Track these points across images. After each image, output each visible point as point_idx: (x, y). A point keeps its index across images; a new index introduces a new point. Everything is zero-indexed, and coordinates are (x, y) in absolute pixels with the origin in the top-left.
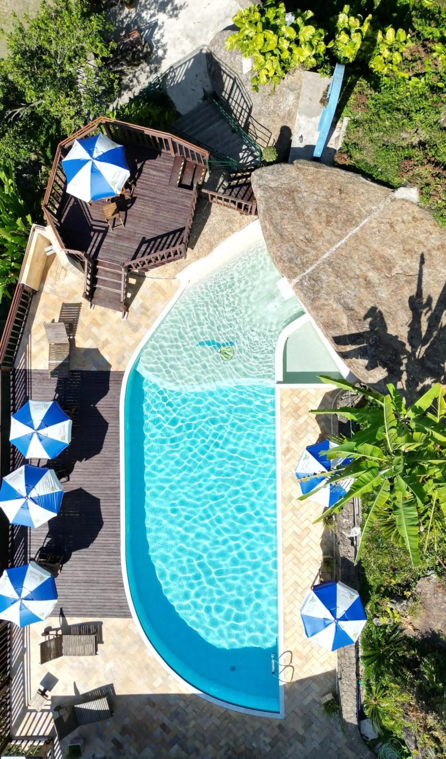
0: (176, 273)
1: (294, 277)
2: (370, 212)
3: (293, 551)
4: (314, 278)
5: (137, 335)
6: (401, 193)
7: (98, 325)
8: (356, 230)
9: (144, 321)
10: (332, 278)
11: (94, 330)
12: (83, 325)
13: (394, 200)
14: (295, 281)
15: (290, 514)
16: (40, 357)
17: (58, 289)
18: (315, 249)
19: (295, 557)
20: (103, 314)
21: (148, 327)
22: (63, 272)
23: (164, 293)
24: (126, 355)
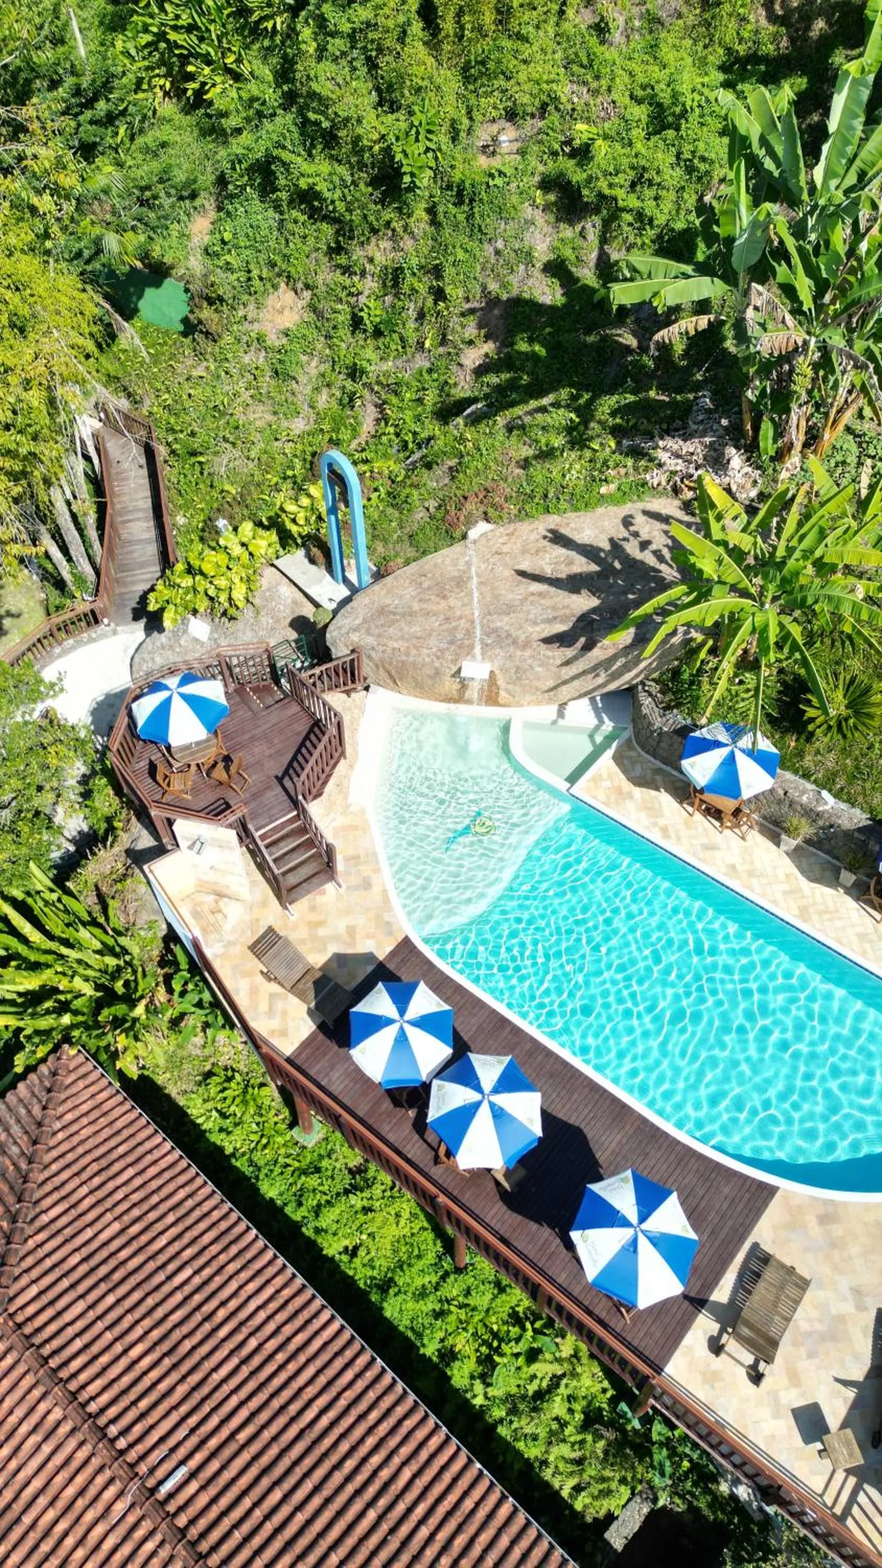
0: (346, 798)
1: (472, 647)
2: (468, 564)
3: (811, 910)
4: (490, 631)
5: (376, 890)
6: (473, 534)
7: (321, 923)
8: (475, 580)
9: (365, 870)
10: (506, 619)
11: (321, 932)
12: (303, 942)
13: (475, 542)
14: (478, 649)
15: (754, 881)
16: (291, 1024)
17: (231, 938)
18: (461, 618)
19: (820, 913)
20: (313, 908)
21: (377, 871)
22: (219, 916)
23: (355, 828)
24: (387, 919)
